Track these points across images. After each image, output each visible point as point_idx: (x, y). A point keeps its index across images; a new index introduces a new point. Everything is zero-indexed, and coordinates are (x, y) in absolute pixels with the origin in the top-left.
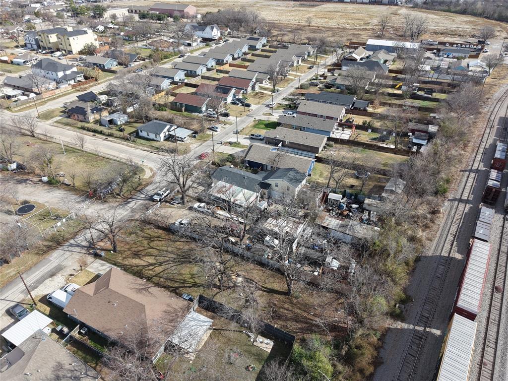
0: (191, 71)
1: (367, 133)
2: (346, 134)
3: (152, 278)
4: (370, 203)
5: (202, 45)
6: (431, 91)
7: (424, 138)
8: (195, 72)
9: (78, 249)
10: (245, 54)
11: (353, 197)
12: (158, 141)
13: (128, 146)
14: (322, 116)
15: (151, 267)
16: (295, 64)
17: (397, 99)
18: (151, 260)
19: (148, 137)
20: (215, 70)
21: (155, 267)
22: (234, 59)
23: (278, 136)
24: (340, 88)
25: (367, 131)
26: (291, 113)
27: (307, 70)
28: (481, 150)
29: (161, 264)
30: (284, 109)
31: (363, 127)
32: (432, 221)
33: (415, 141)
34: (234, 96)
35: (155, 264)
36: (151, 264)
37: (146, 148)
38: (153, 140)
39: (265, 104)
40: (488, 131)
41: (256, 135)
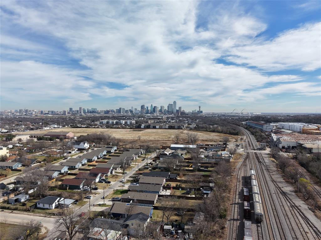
0: (72, 166)
1: (179, 191)
2: (168, 192)
4: (187, 228)
5: (78, 152)
6: (207, 167)
7: (209, 190)
8: (75, 167)
10: (105, 155)
11: (178, 226)
12: (50, 209)
13: (28, 215)
14: (153, 184)
16: (135, 159)
17: (191, 172)
19: (43, 207)
20: (87, 165)
22: (98, 158)
23: (129, 197)
24: (161, 169)
25: (179, 190)
26: (136, 184)
27: (141, 161)
28: (237, 193)
30: (131, 182)
31: (177, 188)
32: (223, 233)
33: (204, 192)
34: (100, 178)
37: (42, 215)
38: (47, 209)
39: (119, 181)
40: (238, 183)
41: (116, 198)
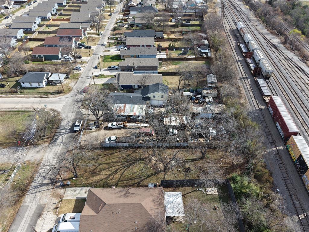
2: (163, 55)
3: (117, 184)
4: (206, 92)
5: (17, 7)
8: (31, 29)
9: (44, 188)
10: (58, 10)
12: (41, 87)
13: (18, 97)
14: (143, 46)
15: (111, 177)
16: (100, 14)
18: (107, 173)
19: (31, 86)
20: (45, 26)
21: (114, 176)
22: (53, 15)
23: (129, 64)
24: (139, 26)
25: (173, 50)
26: (123, 47)
27: (109, 17)
28: (234, 50)
29: (116, 172)
30: (114, 45)
31: (171, 48)
33: (202, 51)
35: (112, 174)
36: (110, 175)
39: (100, 45)
41: (112, 66)
